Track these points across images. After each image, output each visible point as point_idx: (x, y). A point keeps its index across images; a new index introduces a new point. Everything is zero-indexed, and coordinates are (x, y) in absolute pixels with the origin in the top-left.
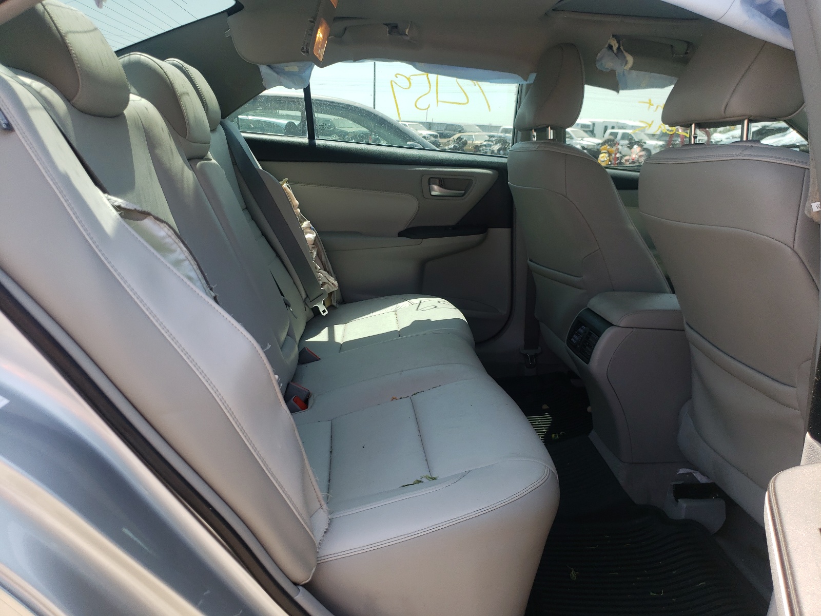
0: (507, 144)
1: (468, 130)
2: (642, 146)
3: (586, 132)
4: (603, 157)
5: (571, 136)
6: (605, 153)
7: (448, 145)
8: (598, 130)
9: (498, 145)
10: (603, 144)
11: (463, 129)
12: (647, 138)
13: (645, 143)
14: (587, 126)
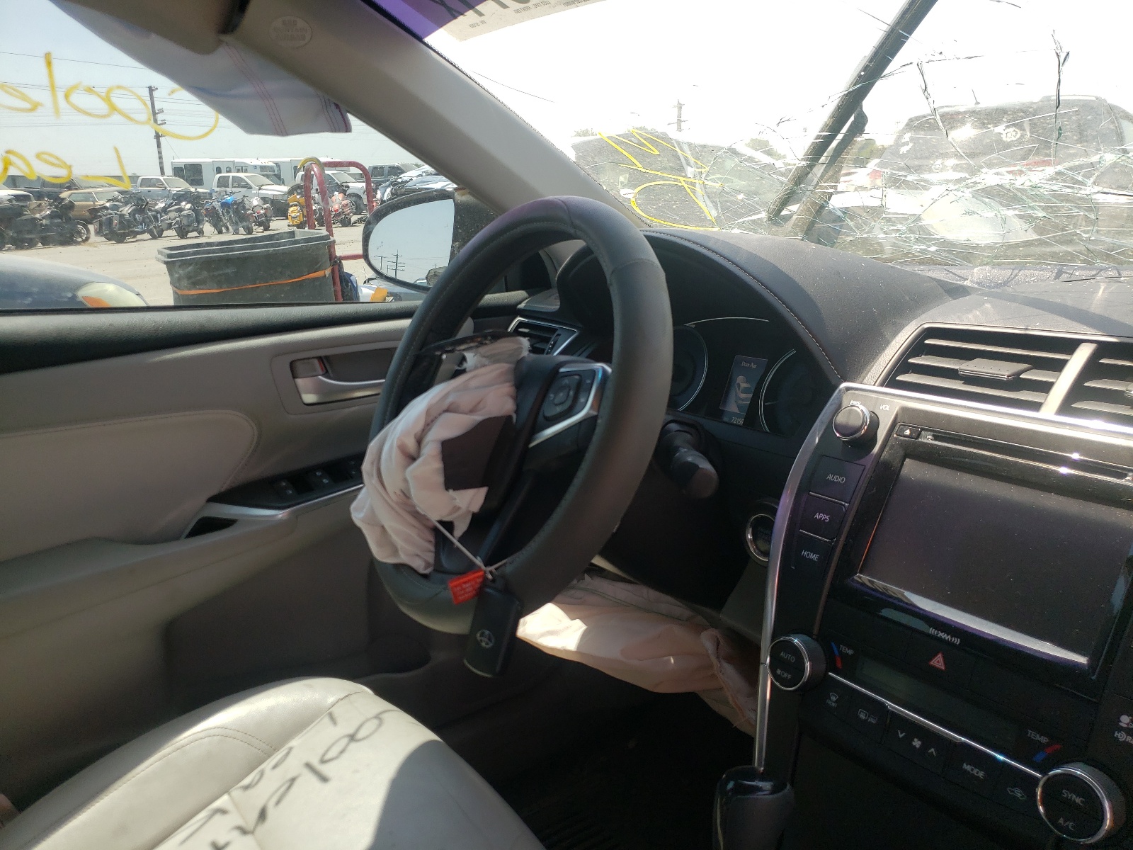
0: (145, 204)
1: (83, 184)
2: (344, 192)
3: (267, 176)
4: (292, 212)
5: (248, 184)
6: (296, 205)
7: (41, 211)
8: (286, 174)
9: (129, 206)
10: (290, 192)
11: (75, 185)
12: (352, 179)
13: (348, 187)
14: (271, 168)
